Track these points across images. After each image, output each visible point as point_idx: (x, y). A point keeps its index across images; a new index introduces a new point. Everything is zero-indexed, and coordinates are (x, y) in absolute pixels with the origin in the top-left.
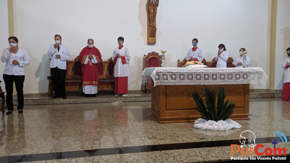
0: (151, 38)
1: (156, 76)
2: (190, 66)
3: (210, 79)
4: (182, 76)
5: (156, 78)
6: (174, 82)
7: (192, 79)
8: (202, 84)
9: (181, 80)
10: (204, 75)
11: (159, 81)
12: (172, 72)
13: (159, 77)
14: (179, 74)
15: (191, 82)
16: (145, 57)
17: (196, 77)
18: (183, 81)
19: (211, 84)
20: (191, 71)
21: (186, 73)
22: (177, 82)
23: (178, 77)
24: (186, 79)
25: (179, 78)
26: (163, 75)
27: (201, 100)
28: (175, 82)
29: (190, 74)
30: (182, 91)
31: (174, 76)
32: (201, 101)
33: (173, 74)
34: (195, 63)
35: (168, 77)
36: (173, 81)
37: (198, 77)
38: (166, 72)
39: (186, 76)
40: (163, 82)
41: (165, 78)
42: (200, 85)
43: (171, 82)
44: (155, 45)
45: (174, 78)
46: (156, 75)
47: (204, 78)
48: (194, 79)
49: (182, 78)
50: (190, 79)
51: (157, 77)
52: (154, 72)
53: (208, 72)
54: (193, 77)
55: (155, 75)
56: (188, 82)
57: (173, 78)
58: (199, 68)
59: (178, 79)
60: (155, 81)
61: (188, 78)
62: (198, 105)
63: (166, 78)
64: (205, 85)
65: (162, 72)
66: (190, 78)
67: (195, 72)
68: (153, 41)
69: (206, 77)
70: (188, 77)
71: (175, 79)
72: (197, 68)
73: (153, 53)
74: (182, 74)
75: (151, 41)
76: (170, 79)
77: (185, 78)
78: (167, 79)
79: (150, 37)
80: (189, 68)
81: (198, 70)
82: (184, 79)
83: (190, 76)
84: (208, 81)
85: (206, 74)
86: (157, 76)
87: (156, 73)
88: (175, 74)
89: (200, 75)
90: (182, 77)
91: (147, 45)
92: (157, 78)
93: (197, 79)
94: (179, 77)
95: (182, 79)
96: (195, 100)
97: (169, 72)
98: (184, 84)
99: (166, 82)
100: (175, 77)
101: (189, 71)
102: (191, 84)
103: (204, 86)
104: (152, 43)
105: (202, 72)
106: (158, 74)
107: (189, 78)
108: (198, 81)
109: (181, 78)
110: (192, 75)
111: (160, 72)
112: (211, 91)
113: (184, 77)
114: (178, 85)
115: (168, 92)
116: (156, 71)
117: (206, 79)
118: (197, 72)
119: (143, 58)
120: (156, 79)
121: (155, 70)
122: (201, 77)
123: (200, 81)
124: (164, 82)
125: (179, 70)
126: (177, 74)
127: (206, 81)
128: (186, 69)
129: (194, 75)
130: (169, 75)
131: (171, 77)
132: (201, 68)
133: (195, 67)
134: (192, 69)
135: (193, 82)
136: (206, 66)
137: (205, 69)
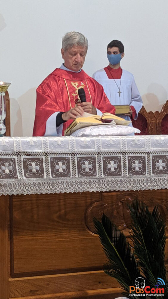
2: (88, 131)
3: (149, 173)
4: (60, 163)
6: (34, 184)
8: (124, 188)
9: (57, 176)
10: (129, 161)
12: (29, 151)
14: (49, 157)
15: (90, 183)
17: (105, 167)
18: (65, 179)
19: (150, 186)
20: (87, 147)
21: (73, 154)
22: (44, 184)
23: (47, 167)
24: (74, 175)
25: (52, 172)
27: (122, 238)
28: (39, 184)
29: (86, 159)
31: (34, 167)
32: (121, 241)
33: (33, 160)
34: (102, 120)
35: (15, 168)
37: (112, 166)
39: (73, 165)
41: (7, 171)
42: (119, 191)
43: (25, 185)
45: (34, 170)
47: (129, 170)
48: (99, 173)
49: (61, 170)
53: (142, 150)
54: (94, 167)
56: (81, 183)
57: (31, 171)
58: (114, 138)
59: (48, 175)
61: (81, 172)
62: (112, 256)
63: (10, 171)
64: (132, 191)
66: (87, 170)
67: (102, 150)
69: (137, 165)
70: (79, 167)
71: (39, 174)
72: (109, 138)
74: (60, 159)
76: (21, 176)
77: (69, 172)
78: (12, 175)
80: (83, 139)
81: (112, 146)
82: (66, 173)
83: (87, 166)
84: (140, 177)
85: (137, 158)
88: (38, 159)
89: (117, 160)
90: (61, 167)
93: (107, 172)
94: (53, 167)
95: (62, 175)
96: (103, 240)
98: (69, 190)
99: (10, 185)
100: (38, 168)
101: (82, 147)
102: (91, 191)
103: (130, 193)
105: (122, 149)
107: (84, 170)
108: (110, 178)
109: (58, 170)
110: (91, 160)
112: (151, 210)
113: (68, 167)
114: (49, 193)
117: (137, 173)
118: (106, 150)
122: (119, 167)
123: (118, 178)
124: (5, 186)
125: (51, 143)
126: (44, 157)
127: (136, 178)
128: (72, 143)
129: (99, 159)
130: (20, 161)
131: (26, 167)
132: (120, 138)
133: (104, 134)
134: (93, 142)
135: (95, 182)
136: (137, 131)
137: (133, 141)
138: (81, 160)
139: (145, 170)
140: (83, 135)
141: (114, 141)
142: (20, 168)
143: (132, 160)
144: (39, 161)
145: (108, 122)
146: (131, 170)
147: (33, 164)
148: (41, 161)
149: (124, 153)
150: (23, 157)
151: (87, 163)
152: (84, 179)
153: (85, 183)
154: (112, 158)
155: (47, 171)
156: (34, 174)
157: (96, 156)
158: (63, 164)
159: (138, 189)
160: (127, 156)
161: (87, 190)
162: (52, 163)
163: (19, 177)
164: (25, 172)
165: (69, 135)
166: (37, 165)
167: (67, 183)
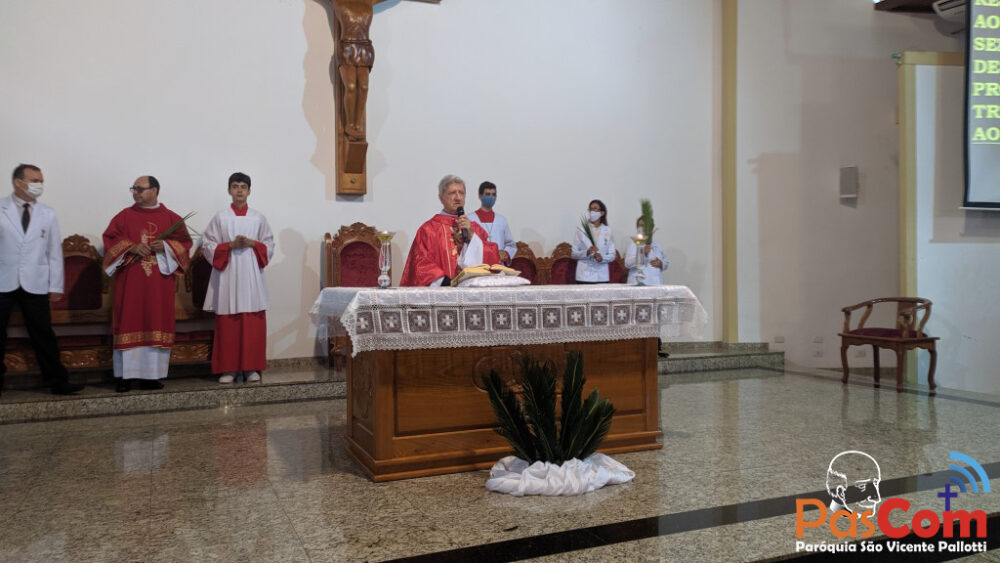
0: (348, 177)
1: (358, 320)
2: (476, 282)
3: (539, 326)
4: (448, 317)
5: (359, 327)
6: (420, 339)
7: (480, 327)
8: (514, 342)
9: (444, 329)
10: (519, 314)
11: (369, 336)
12: (415, 304)
13: (371, 323)
14: (436, 310)
15: (478, 337)
16: (328, 241)
17: (494, 320)
18: (452, 334)
19: (541, 340)
20: (476, 299)
21: (461, 307)
22: (430, 338)
23: (433, 321)
24: (462, 328)
25: (439, 325)
26: (385, 315)
27: (512, 394)
28: (425, 338)
29: (474, 312)
30: (449, 367)
31: (420, 320)
32: (510, 398)
33: (419, 313)
34: (490, 270)
35: (400, 322)
36: (419, 334)
37: (501, 319)
38: (394, 304)
39: (461, 318)
40: (384, 340)
41: (392, 325)
42: (508, 346)
43: (410, 339)
44: (362, 201)
45: (420, 324)
46: (360, 315)
47: (519, 323)
48: (488, 327)
49: (448, 324)
50: (475, 328)
51: (363, 323)
52: (353, 306)
53: (532, 302)
54: (483, 320)
55: (355, 318)
56: (469, 337)
57: (417, 324)
58: (503, 290)
59: (434, 329)
60: (355, 338)
61: (469, 325)
62: (501, 413)
63: (395, 325)
64: (522, 345)
65: (381, 307)
66: (475, 324)
67: (491, 302)
68: (357, 185)
69: (527, 318)
70: (467, 320)
71: (425, 328)
72: (499, 290)
73: (357, 226)
74: (447, 312)
75: (350, 185)
76: (406, 330)
77: (457, 326)
78: (397, 329)
79: (346, 172)
80: (472, 290)
81: (501, 298)
82: (453, 327)
83: (475, 319)
84: (531, 331)
85: (527, 311)
86: (362, 319)
87: (361, 308)
88: (424, 313)
89: (506, 313)
90: (448, 320)
91: (337, 200)
92: (363, 327)
93: (497, 326)
94: (439, 320)
95: (449, 329)
96: (492, 397)
97: (403, 307)
98: (456, 344)
99: (394, 340)
100: (424, 321)
101: (470, 300)
102: (479, 345)
103: (520, 347)
104: (353, 191)
105: (512, 302)
106: (365, 312)
107: (472, 323)
108: (499, 332)
109: (445, 324)
110: (480, 313)
111: (375, 307)
112: (541, 365)
113: (455, 321)
114: (435, 347)
115: (401, 371)
116: (360, 301)
117: (527, 327)
118: (495, 302)
119: (323, 243)
120: (360, 331)
121: (356, 299)
122: (509, 320)
123: (508, 332)
124: (389, 340)
125: (438, 296)
126: (430, 310)
127: (526, 331)
128: (460, 295)
129: (488, 312)
130: (405, 315)
131: (411, 320)
132: (509, 290)
133: (492, 284)
134: (481, 294)
135: (483, 336)
136: (527, 281)
137: (523, 293)
138: (470, 313)
139: (535, 323)
140: (471, 286)
141: (503, 293)
142: (405, 322)
143: (522, 313)
144: (425, 314)
145: (497, 272)
146: (521, 323)
147: (419, 317)
148: (427, 314)
149: (514, 306)
150: (409, 310)
151: (475, 316)
152: (472, 333)
153: (474, 337)
154: (501, 311)
155: (434, 325)
156: (420, 328)
157: (485, 309)
158: (451, 317)
159: (529, 343)
160: (517, 309)
161: (475, 345)
162: (439, 316)
163: (404, 331)
164: (411, 326)
165: (455, 286)
166: (422, 318)
167: (455, 337)
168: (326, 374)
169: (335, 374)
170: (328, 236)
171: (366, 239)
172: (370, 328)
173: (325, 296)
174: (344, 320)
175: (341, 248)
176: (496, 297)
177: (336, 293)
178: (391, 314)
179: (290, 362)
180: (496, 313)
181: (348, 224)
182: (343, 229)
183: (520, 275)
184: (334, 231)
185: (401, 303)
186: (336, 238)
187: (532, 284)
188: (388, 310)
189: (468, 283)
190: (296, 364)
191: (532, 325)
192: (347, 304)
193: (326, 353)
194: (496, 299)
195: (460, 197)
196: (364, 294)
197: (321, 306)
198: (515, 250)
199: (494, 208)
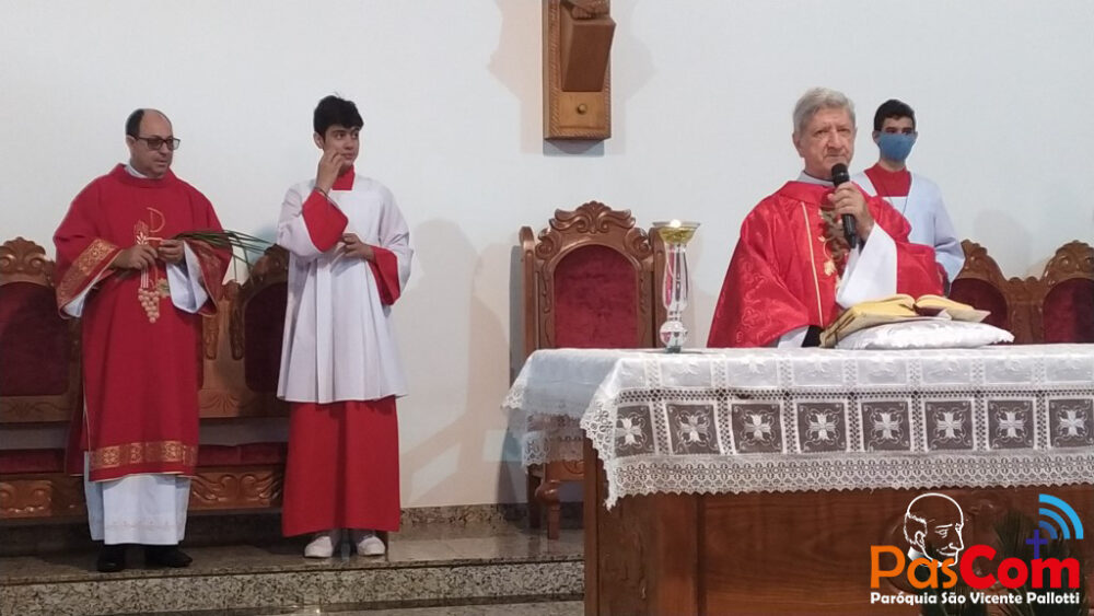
0: (570, 101)
1: (620, 425)
2: (881, 335)
3: (1041, 442)
4: (822, 418)
5: (621, 440)
6: (759, 468)
7: (899, 442)
8: (980, 479)
9: (814, 448)
10: (991, 412)
11: (643, 461)
12: (746, 387)
13: (647, 430)
14: (795, 402)
15: (894, 465)
16: (526, 245)
17: (931, 427)
18: (832, 457)
20: (887, 377)
21: (852, 395)
22: (781, 467)
23: (789, 427)
24: (855, 445)
25: (802, 439)
26: (680, 413)
28: (770, 468)
29: (884, 407)
30: (824, 535)
31: (759, 426)
33: (756, 409)
34: (915, 308)
35: (712, 430)
36: (758, 458)
37: (949, 424)
38: (701, 389)
39: (854, 421)
40: (677, 470)
41: (694, 437)
42: (966, 488)
43: (736, 468)
44: (601, 153)
45: (758, 434)
46: (623, 412)
47: (992, 434)
48: (917, 442)
49: (823, 435)
50: (887, 445)
51: (631, 432)
52: (608, 394)
53: (1024, 385)
54: (905, 428)
55: (613, 419)
56: (872, 466)
57: (750, 435)
58: (953, 356)
59: (791, 445)
60: (612, 465)
61: (873, 438)
63: (702, 436)
64: (999, 487)
65: (672, 394)
66: (887, 435)
67: (923, 385)
68: (590, 119)
69: (1011, 424)
70: (868, 427)
71: (771, 443)
72: (940, 356)
73: (591, 209)
74: (821, 408)
75: (575, 119)
76: (727, 448)
77: (843, 438)
78: (707, 445)
79: (566, 89)
80: (877, 357)
81: (947, 375)
82: (835, 443)
83: (886, 423)
84: (1020, 455)
85: (1010, 405)
86: (627, 422)
87: (625, 396)
88: (768, 408)
89: (961, 410)
90: (822, 426)
91: (545, 152)
92: (630, 439)
93: (937, 440)
94: (803, 426)
95: (826, 447)
97: (721, 394)
98: (843, 482)
99: (701, 470)
100: (767, 428)
101: (874, 378)
103: (995, 492)
104: (582, 133)
105: (974, 384)
106: (635, 407)
107: (880, 433)
108: (943, 456)
109: (816, 434)
110: (898, 410)
111: (656, 395)
113: (841, 428)
114: (793, 489)
115: (714, 543)
116: (624, 382)
117: (1011, 444)
118: (934, 385)
119: (515, 251)
120: (623, 450)
121: (614, 375)
122: (967, 427)
123: (965, 456)
124: (689, 471)
125: (799, 369)
126: (781, 403)
127: (1007, 454)
128: (850, 367)
129: (916, 409)
130: (724, 412)
131: (738, 426)
132: (967, 355)
133: (922, 343)
134: (901, 365)
135: (905, 465)
136: (1007, 336)
137: (1001, 363)
138: (873, 410)
139: (1031, 436)
140: (871, 347)
141: (952, 364)
142: (724, 430)
143: (998, 410)
144: (770, 412)
145: (931, 313)
146: (997, 435)
147: (757, 419)
148: (775, 411)
149: (978, 393)
150: (733, 401)
151: (886, 417)
152: (880, 456)
153: (883, 466)
154: (948, 406)
155: (790, 437)
156: (758, 442)
157: (909, 400)
158: (829, 419)
159: (1016, 482)
160: (986, 400)
161: (888, 484)
162: (801, 415)
163: (722, 451)
164: (737, 439)
165: (831, 346)
166: (764, 421)
167: (838, 466)
168: (522, 544)
169: (544, 545)
170: (526, 233)
171: (612, 240)
172: (644, 444)
173: (538, 367)
174: (587, 422)
175: (554, 261)
176: (933, 371)
177: (563, 361)
178: (692, 409)
179: (446, 515)
180: (935, 411)
181: (571, 206)
182: (560, 217)
183: (986, 321)
184: (540, 223)
185: (714, 386)
186: (545, 238)
187: (1017, 342)
188: (686, 402)
189: (866, 338)
190: (457, 520)
191: (1023, 440)
192: (596, 387)
193: (522, 497)
194: (936, 376)
195: (839, 140)
196: (631, 365)
197: (527, 391)
198: (961, 261)
199: (910, 163)
